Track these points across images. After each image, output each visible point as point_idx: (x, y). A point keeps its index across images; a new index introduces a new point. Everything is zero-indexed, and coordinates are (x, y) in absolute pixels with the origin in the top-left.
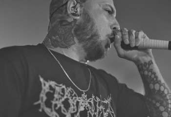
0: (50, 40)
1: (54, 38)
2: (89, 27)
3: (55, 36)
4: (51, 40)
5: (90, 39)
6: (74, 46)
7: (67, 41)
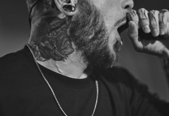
0: (37, 48)
1: (43, 45)
2: (91, 21)
3: (44, 42)
4: (39, 48)
5: (93, 39)
6: (72, 55)
7: (62, 48)
